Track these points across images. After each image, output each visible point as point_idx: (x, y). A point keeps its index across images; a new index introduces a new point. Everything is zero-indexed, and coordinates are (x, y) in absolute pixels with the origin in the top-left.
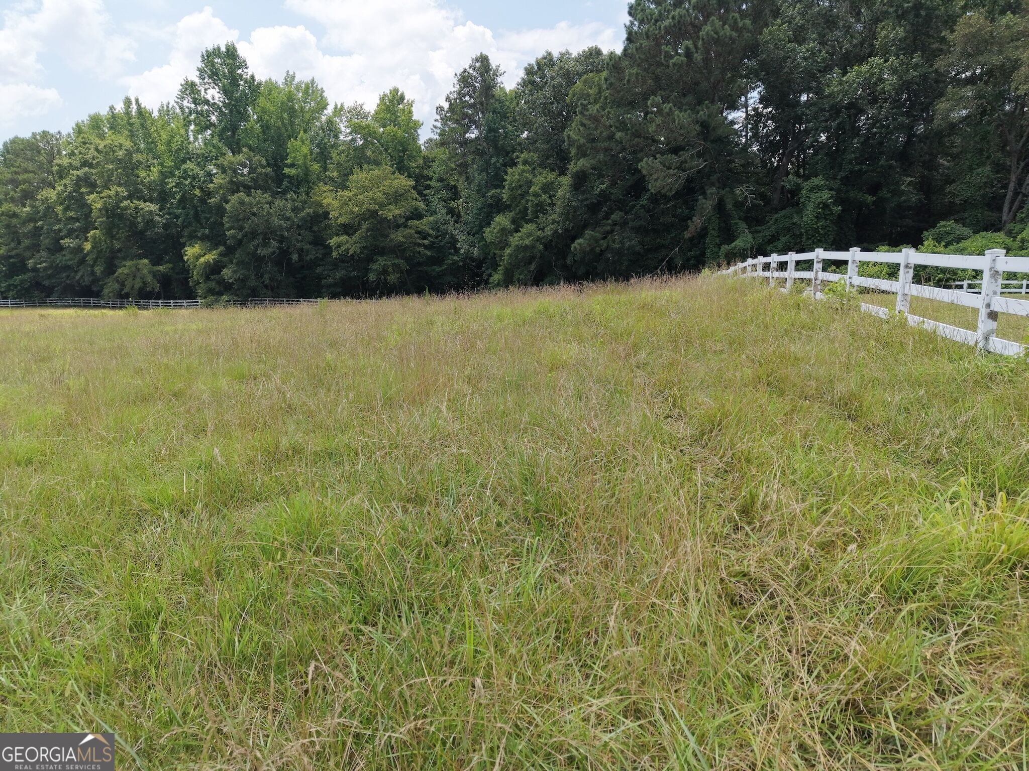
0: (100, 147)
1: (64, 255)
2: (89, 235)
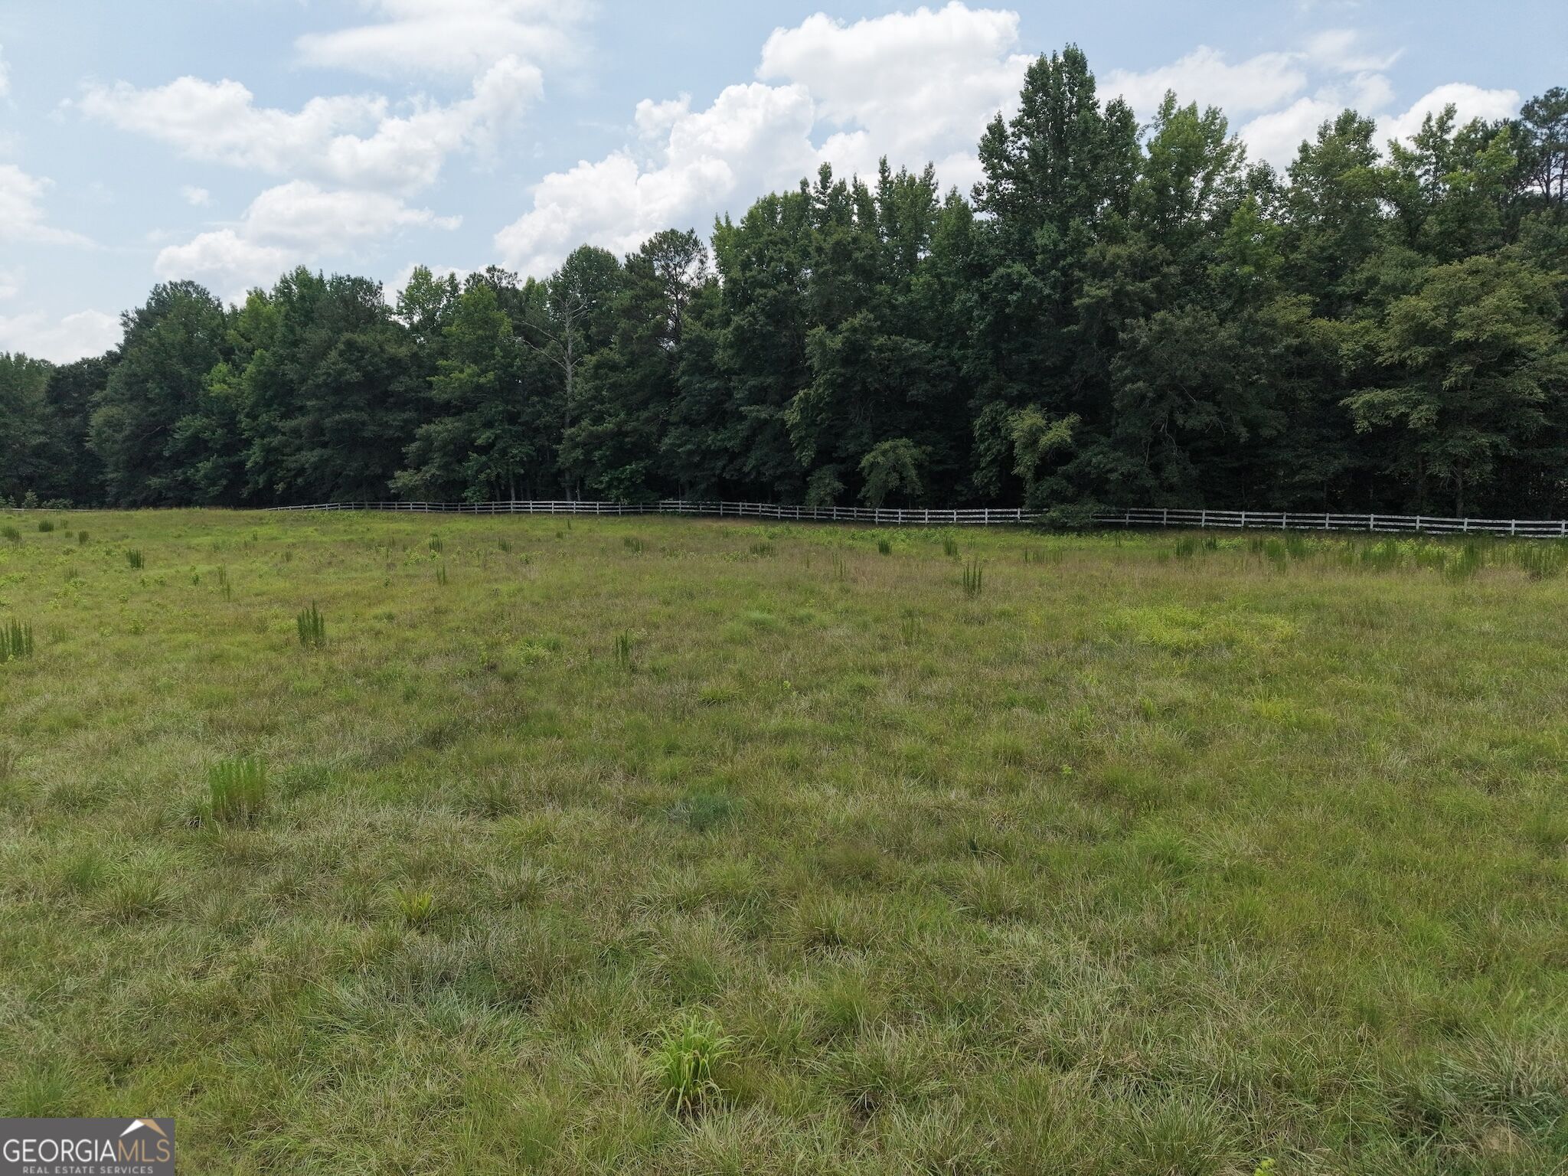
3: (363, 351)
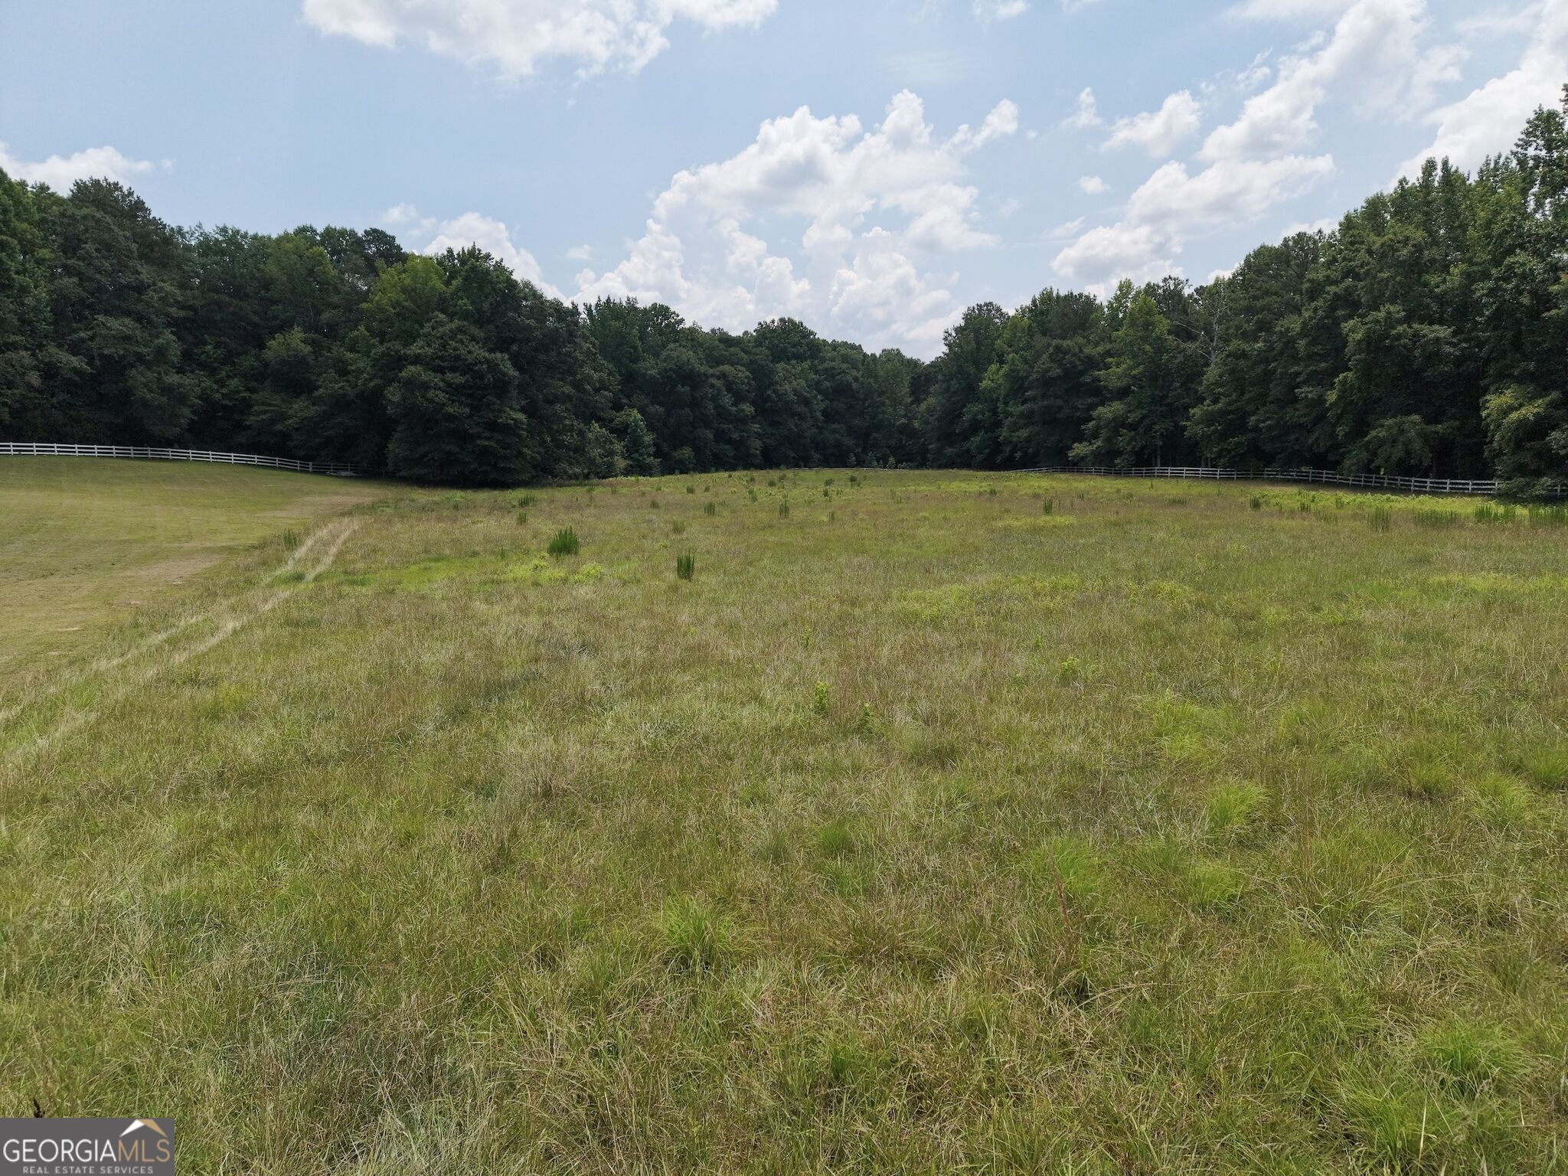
0: (1375, 248)
1: (1298, 410)
2: (1336, 380)
3: (1066, 353)
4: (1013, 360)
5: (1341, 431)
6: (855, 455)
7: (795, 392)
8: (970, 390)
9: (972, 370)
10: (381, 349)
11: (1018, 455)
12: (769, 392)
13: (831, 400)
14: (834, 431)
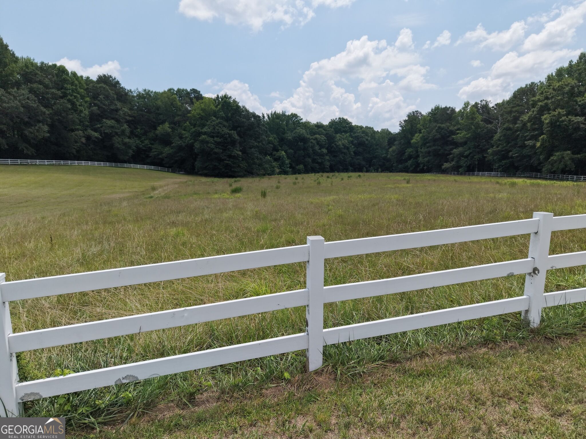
0: (556, 87)
1: (527, 149)
2: (540, 138)
3: (443, 129)
4: (424, 132)
5: (542, 157)
6: (366, 168)
7: (343, 145)
8: (408, 144)
9: (410, 136)
10: (193, 130)
11: (425, 168)
12: (333, 145)
13: (357, 148)
14: (358, 159)
